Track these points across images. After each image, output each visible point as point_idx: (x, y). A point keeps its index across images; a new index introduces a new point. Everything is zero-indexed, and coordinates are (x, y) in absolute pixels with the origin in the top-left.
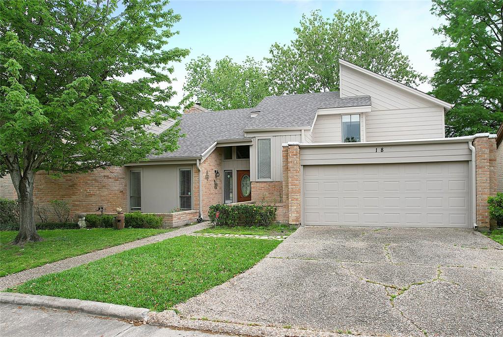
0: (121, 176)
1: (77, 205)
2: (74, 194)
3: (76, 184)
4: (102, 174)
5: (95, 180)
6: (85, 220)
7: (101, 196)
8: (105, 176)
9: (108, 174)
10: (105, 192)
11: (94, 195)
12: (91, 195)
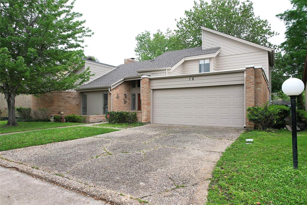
0: (77, 97)
1: (54, 111)
2: (52, 106)
3: (53, 101)
4: (66, 96)
5: (63, 99)
6: (54, 118)
7: (66, 107)
8: (68, 97)
9: (70, 96)
10: (68, 105)
11: (62, 106)
12: (60, 106)
